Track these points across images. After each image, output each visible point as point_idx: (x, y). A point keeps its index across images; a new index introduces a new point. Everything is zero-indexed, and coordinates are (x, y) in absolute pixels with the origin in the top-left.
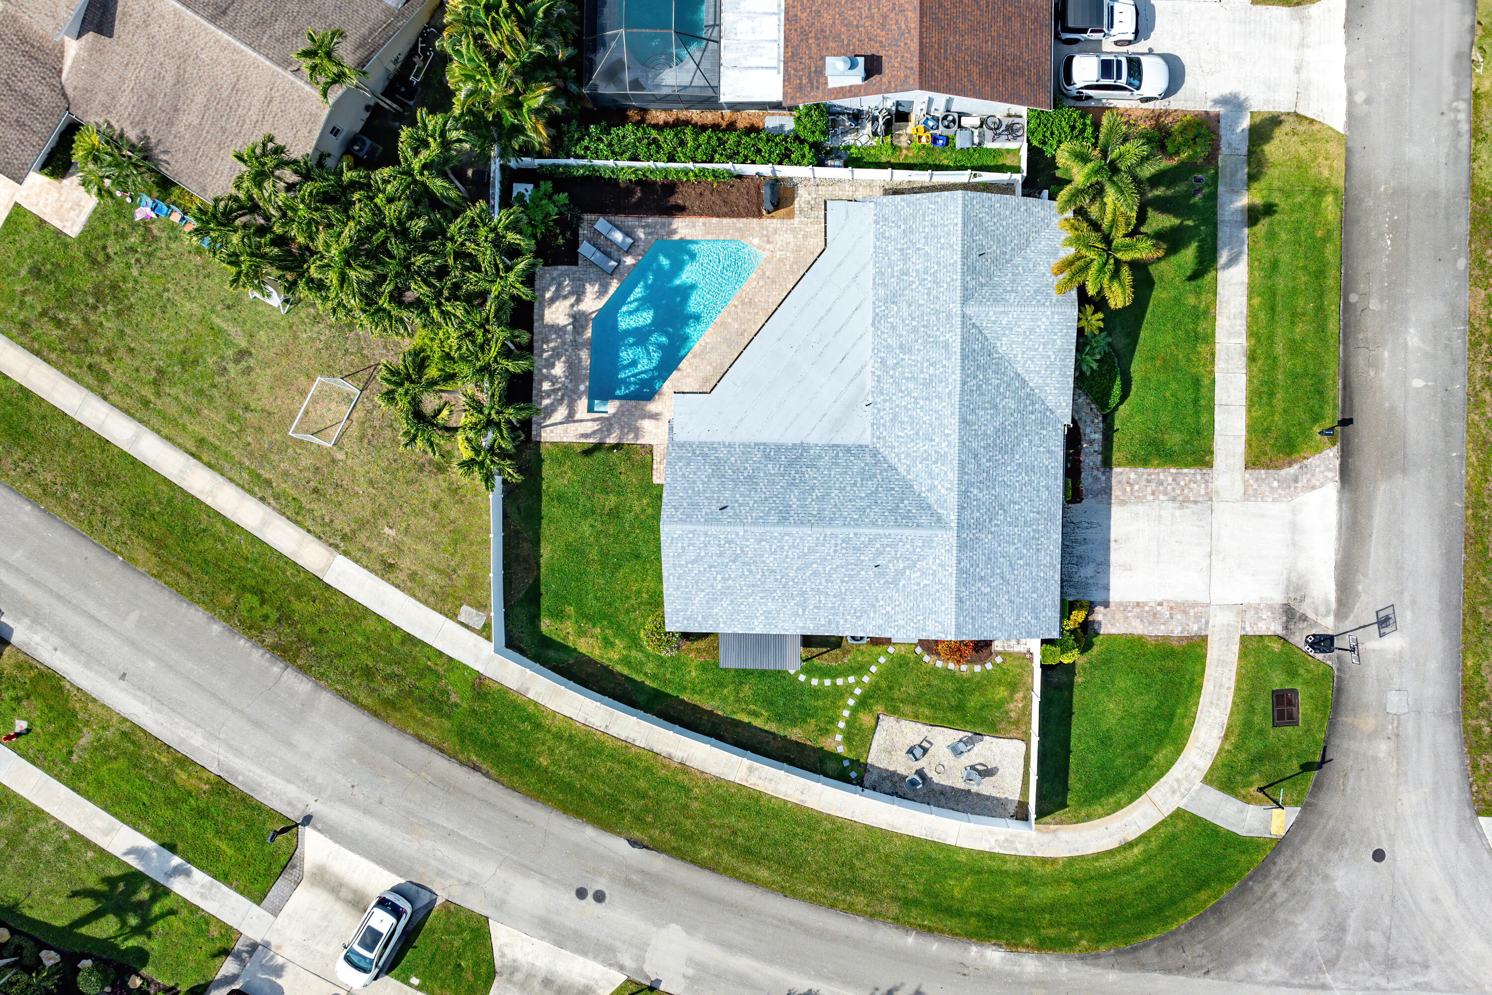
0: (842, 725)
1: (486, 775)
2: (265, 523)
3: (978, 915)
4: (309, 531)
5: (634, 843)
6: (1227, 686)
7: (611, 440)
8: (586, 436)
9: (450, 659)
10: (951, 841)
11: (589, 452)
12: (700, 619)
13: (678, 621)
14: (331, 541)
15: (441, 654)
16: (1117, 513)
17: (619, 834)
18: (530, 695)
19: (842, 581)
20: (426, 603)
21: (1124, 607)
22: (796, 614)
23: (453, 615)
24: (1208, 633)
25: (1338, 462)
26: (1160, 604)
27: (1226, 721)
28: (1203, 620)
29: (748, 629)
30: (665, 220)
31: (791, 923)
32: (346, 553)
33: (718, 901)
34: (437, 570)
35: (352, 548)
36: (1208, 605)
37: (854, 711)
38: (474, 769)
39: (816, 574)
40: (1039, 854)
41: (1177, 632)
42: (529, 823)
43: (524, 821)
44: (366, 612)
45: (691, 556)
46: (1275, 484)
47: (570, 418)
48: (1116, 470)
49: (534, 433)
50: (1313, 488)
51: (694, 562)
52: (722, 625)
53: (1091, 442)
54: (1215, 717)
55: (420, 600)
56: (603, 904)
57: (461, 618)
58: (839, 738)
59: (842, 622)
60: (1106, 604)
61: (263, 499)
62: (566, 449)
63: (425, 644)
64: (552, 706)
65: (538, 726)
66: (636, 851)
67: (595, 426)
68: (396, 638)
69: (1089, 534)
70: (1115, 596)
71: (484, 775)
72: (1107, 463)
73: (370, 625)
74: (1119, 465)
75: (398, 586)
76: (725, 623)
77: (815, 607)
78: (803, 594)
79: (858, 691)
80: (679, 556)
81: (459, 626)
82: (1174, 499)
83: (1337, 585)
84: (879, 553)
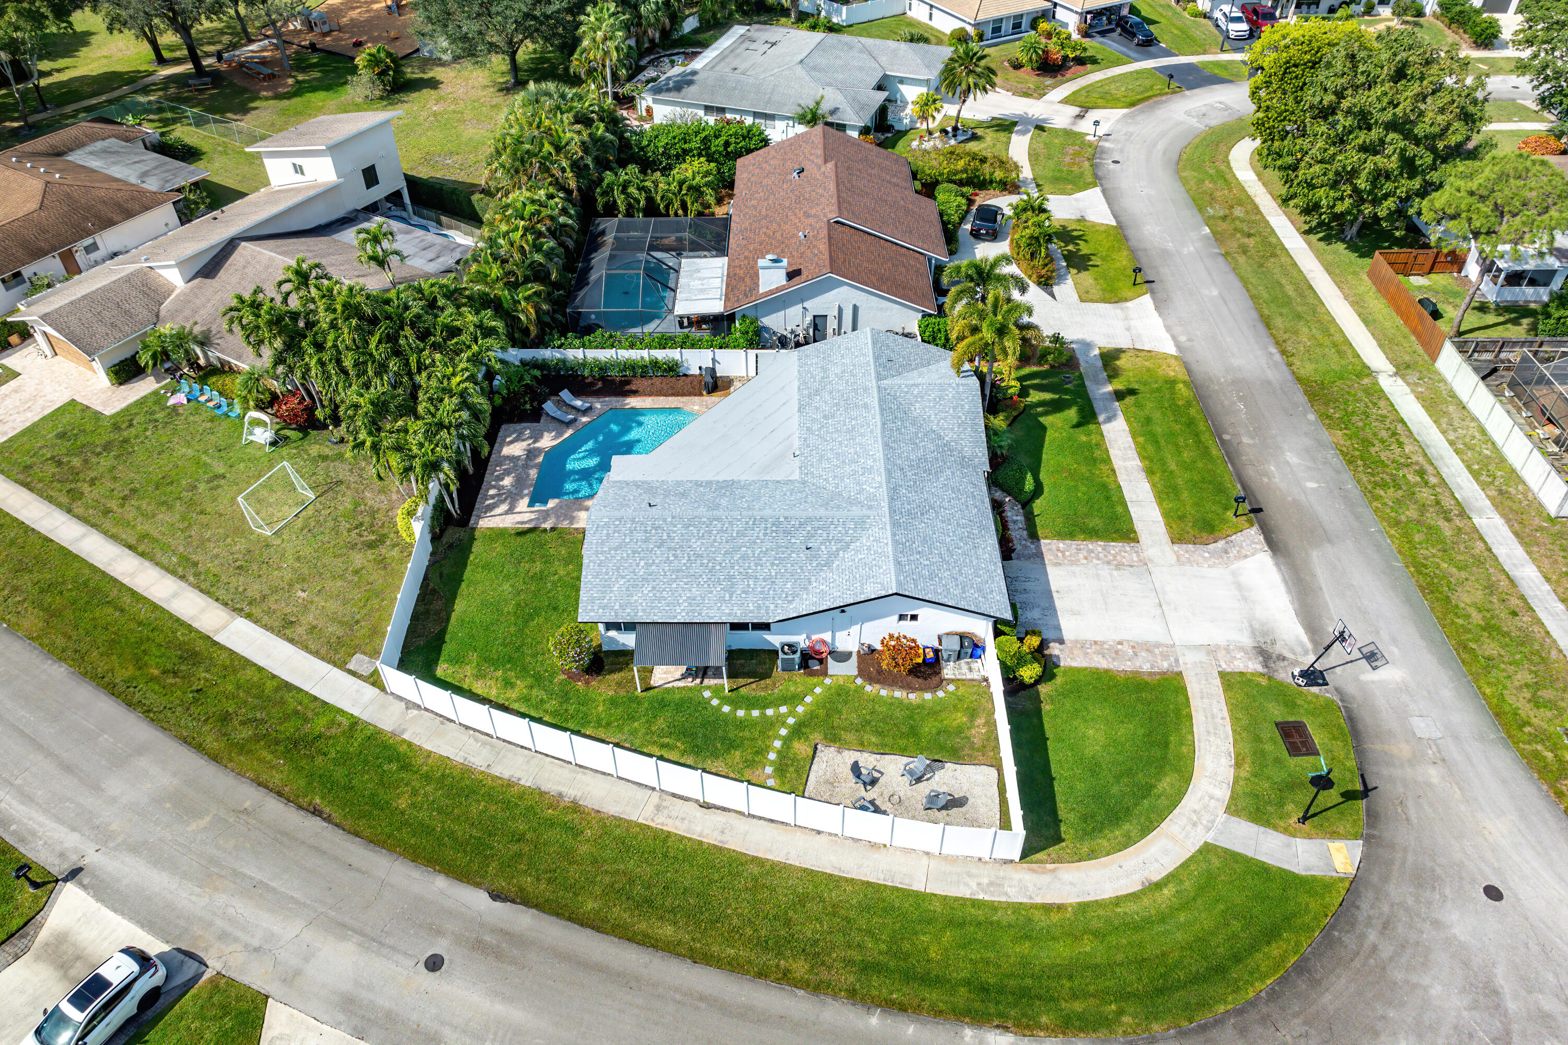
0: (772, 756)
1: (328, 819)
2: (175, 596)
3: (967, 983)
4: (217, 600)
5: (496, 896)
6: (1220, 716)
7: (547, 525)
8: (522, 523)
9: (325, 703)
10: (918, 886)
11: (521, 533)
12: (617, 607)
13: (592, 610)
14: (238, 606)
15: (316, 698)
16: (1052, 572)
17: (478, 885)
18: (406, 736)
19: (772, 564)
20: (316, 654)
21: (1082, 645)
22: (722, 600)
23: (341, 665)
24: (1181, 668)
25: (1262, 537)
26: (1120, 643)
27: (1232, 749)
28: (1172, 659)
29: (669, 617)
30: (621, 399)
31: (702, 998)
32: (249, 616)
33: (600, 969)
34: (339, 622)
35: (256, 611)
36: (1173, 646)
37: (787, 741)
38: (313, 813)
39: (744, 557)
40: (1039, 900)
41: (1146, 667)
42: (363, 873)
43: (358, 870)
44: (247, 663)
45: (614, 543)
46: (1206, 555)
47: (510, 511)
48: (1042, 541)
49: (472, 522)
50: (1246, 557)
51: (616, 549)
52: (640, 614)
53: (1015, 522)
54: (1218, 746)
55: (310, 652)
56: (438, 973)
57: (351, 666)
58: (769, 770)
59: (772, 607)
60: (1061, 641)
61: (182, 577)
62: (500, 533)
63: (299, 690)
64: (428, 746)
65: (405, 767)
66: (498, 904)
67: (533, 516)
68: (270, 685)
69: (1029, 586)
70: (1067, 634)
71: (324, 819)
72: (1034, 536)
73: (249, 673)
74: (1046, 538)
75: (291, 641)
76: (644, 611)
77: (744, 592)
78: (730, 578)
79: (791, 721)
80: (603, 543)
81: (345, 674)
82: (1108, 563)
83: (1305, 628)
84: (810, 536)
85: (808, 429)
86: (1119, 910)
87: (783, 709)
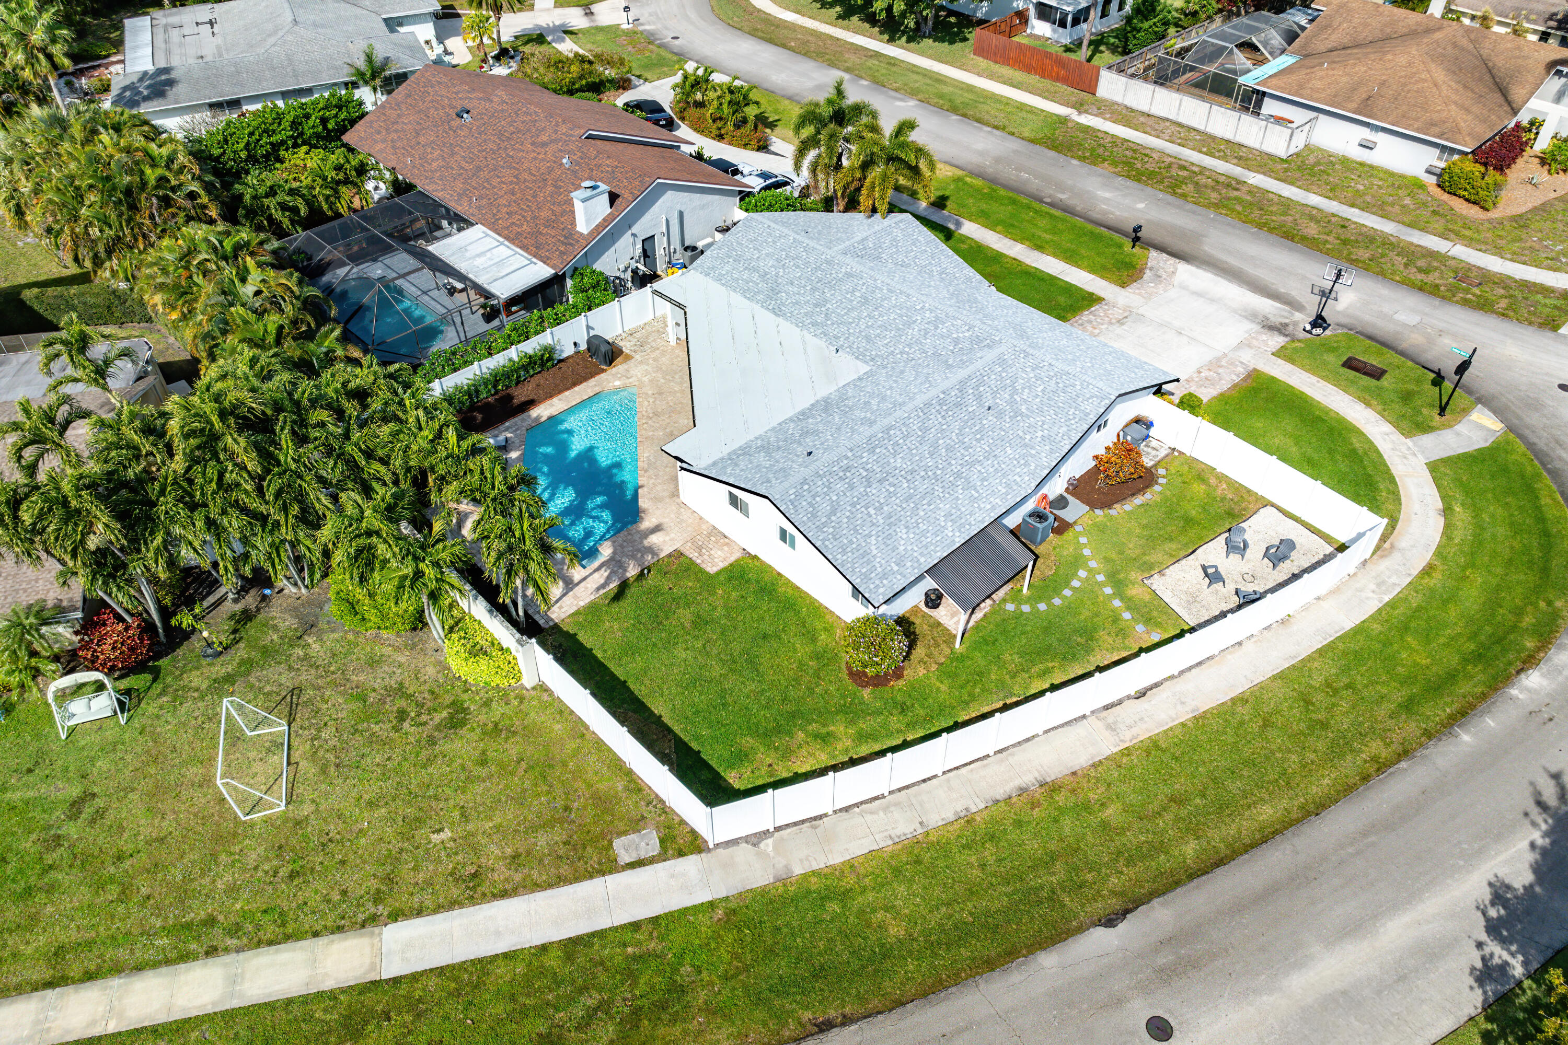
0: (1127, 616)
1: (847, 1021)
2: (233, 980)
3: (1466, 661)
4: (316, 934)
5: (1110, 922)
6: (1314, 381)
7: (632, 571)
8: (603, 586)
9: (655, 920)
10: (1348, 625)
11: (620, 593)
12: (896, 568)
13: (877, 587)
14: (361, 917)
15: (635, 926)
17: (1081, 929)
18: (798, 870)
19: (978, 440)
20: (561, 881)
22: (973, 500)
23: (610, 866)
24: (1252, 366)
25: (1165, 255)
26: (1199, 372)
27: (1351, 398)
28: (1238, 363)
29: (948, 546)
30: (524, 415)
32: (396, 916)
34: (544, 826)
35: (401, 900)
36: (1226, 355)
37: (1119, 594)
38: (821, 1031)
39: (949, 449)
40: (1415, 572)
41: (1236, 378)
42: (968, 1028)
43: (961, 1031)
44: (483, 965)
45: (826, 507)
46: (1152, 285)
47: (570, 585)
49: (541, 622)
50: (1174, 273)
51: (833, 512)
52: (922, 560)
54: (1342, 401)
55: (550, 886)
56: (1176, 1033)
57: (625, 858)
58: (1140, 628)
59: (1016, 477)
61: (212, 952)
62: (592, 609)
63: (600, 934)
64: (836, 859)
65: (844, 896)
66: (1122, 927)
67: (605, 573)
68: (551, 961)
71: (843, 1024)
73: (502, 971)
75: (504, 894)
76: (921, 554)
77: (984, 479)
78: (958, 475)
79: (1100, 578)
80: (814, 516)
81: (629, 872)
82: (1111, 323)
83: (1269, 299)
84: (979, 397)
85: (814, 324)
86: (1456, 541)
87: (1082, 573)
